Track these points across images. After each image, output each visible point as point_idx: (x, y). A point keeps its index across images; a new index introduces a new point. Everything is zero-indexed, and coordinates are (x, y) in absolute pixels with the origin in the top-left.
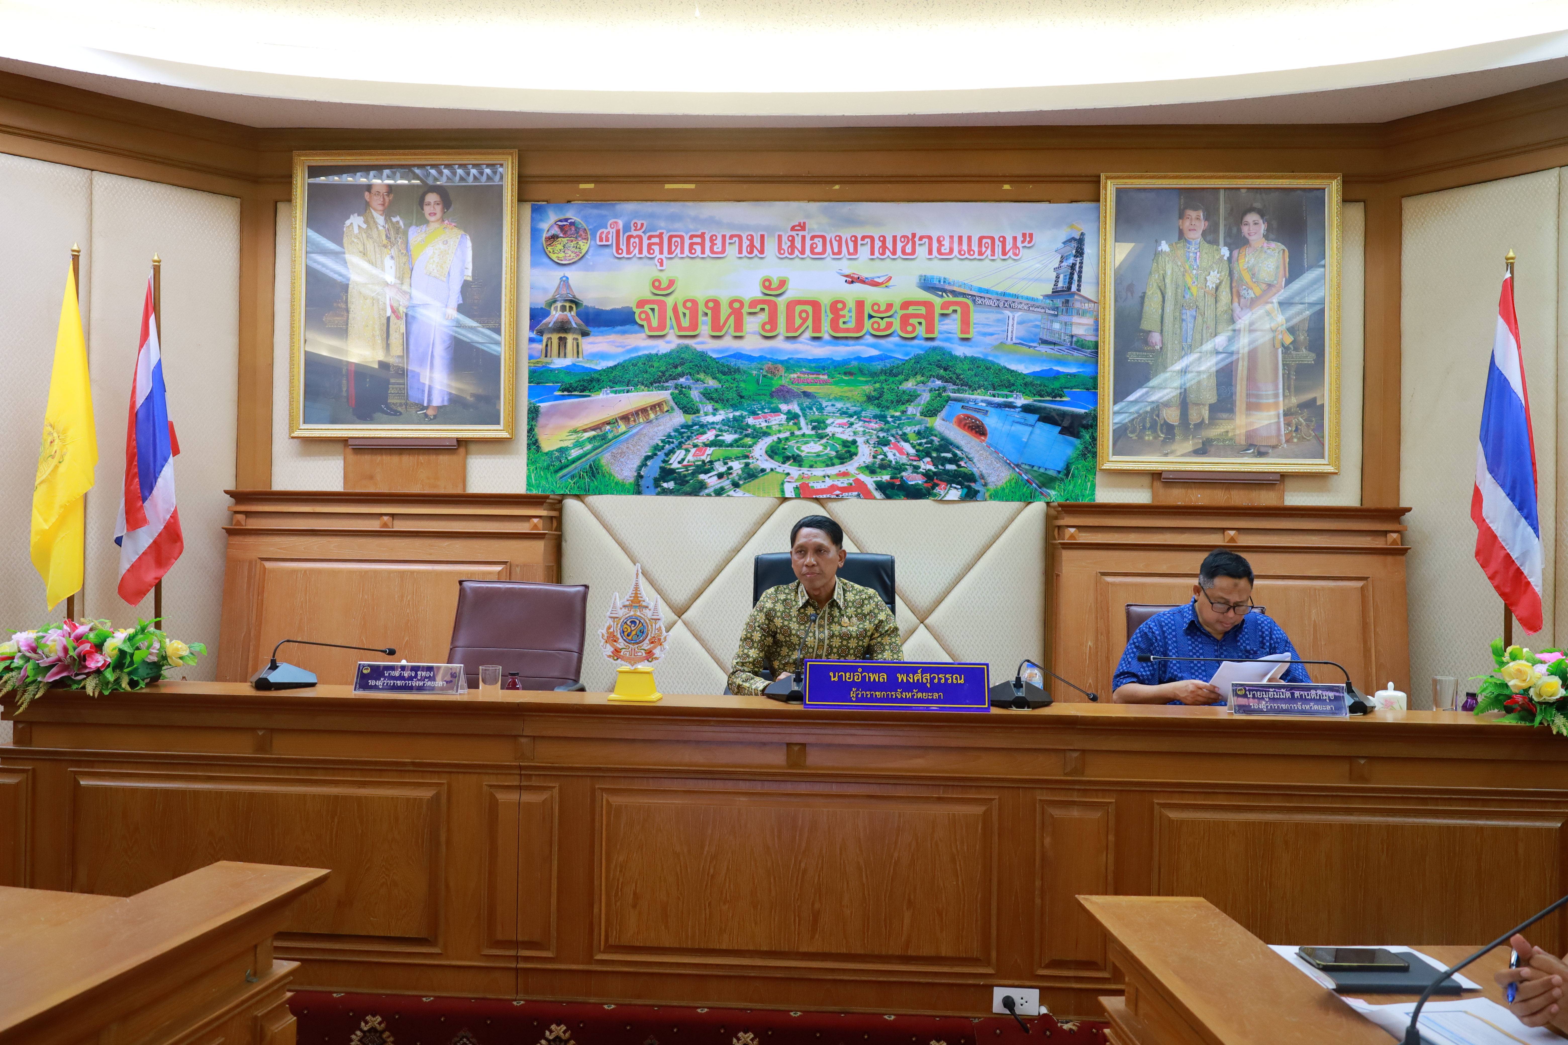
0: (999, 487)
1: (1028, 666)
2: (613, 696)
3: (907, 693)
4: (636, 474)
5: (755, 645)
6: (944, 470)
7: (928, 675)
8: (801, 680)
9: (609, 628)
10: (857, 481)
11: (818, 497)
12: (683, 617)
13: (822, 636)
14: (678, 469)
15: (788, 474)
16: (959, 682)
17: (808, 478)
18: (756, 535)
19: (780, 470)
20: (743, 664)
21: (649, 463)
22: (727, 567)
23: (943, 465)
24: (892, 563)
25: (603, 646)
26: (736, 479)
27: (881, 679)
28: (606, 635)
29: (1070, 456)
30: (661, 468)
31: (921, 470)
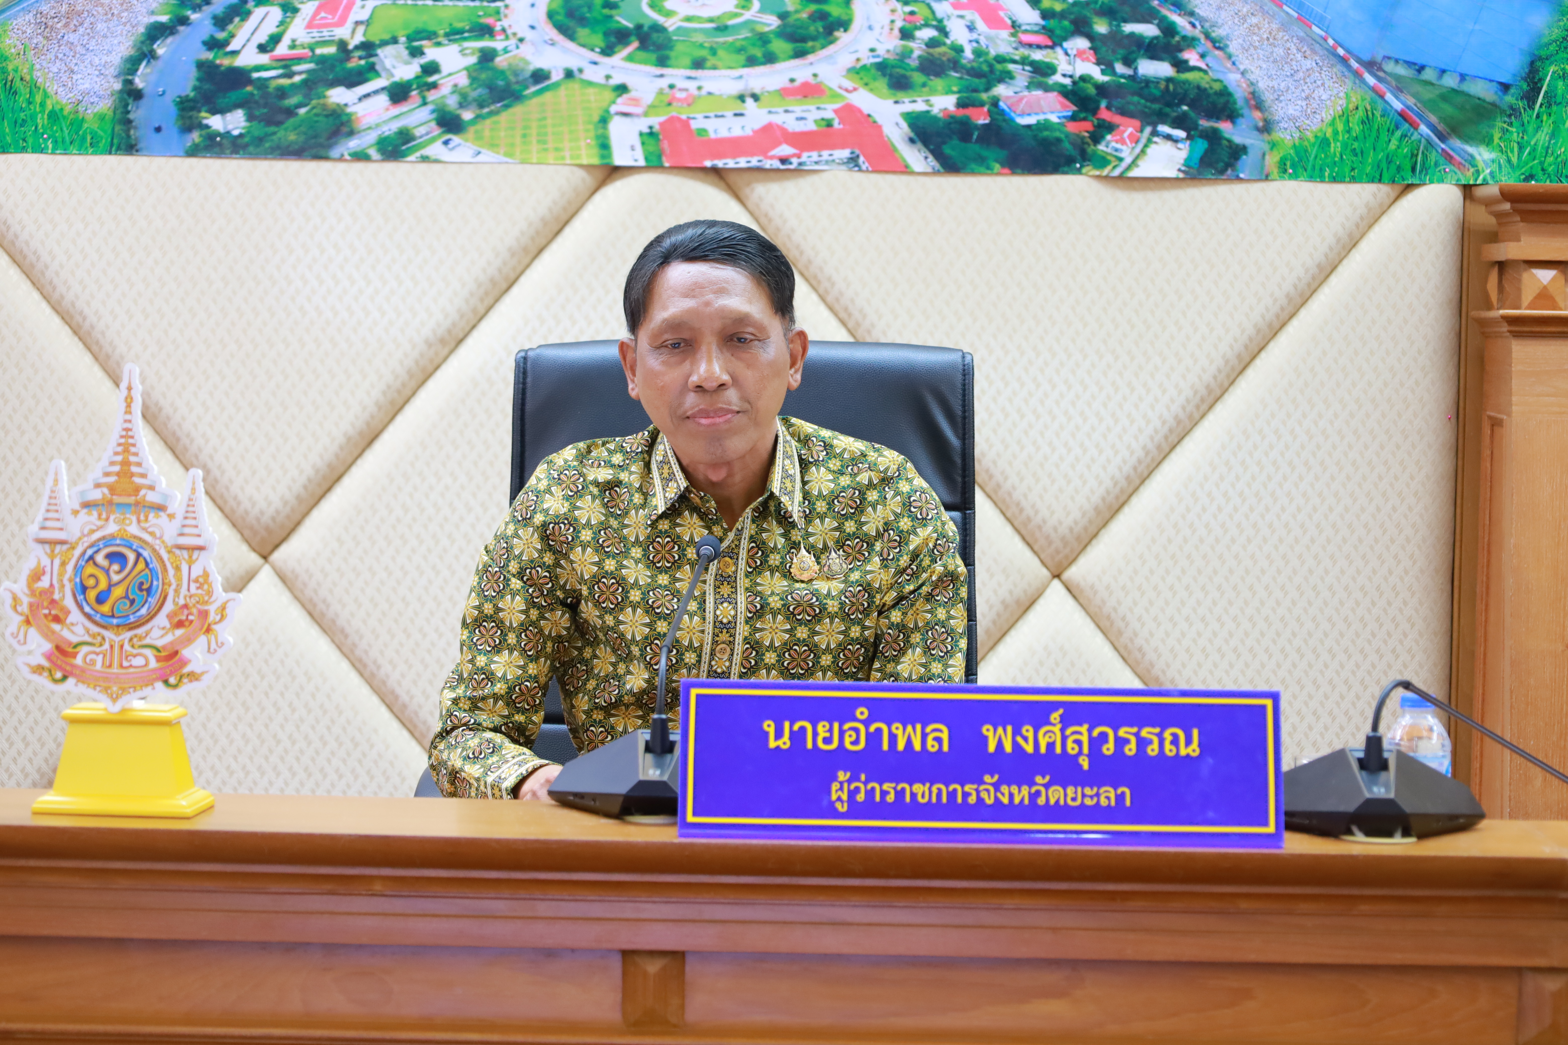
0: (1310, 136)
1: (1404, 702)
2: (50, 800)
3: (1014, 789)
4: (118, 86)
5: (512, 639)
6: (1133, 78)
7: (1084, 729)
8: (669, 748)
9: (36, 575)
10: (849, 112)
11: (720, 164)
12: (277, 556)
13: (725, 612)
14: (258, 68)
15: (622, 89)
16: (1183, 752)
17: (690, 102)
18: (515, 290)
19: (594, 74)
20: (475, 704)
21: (161, 49)
22: (423, 395)
23: (1128, 62)
24: (966, 373)
25: (15, 636)
26: (452, 103)
27: (930, 741)
28: (26, 600)
29: (1540, 36)
30: (200, 65)
31: (1058, 78)
